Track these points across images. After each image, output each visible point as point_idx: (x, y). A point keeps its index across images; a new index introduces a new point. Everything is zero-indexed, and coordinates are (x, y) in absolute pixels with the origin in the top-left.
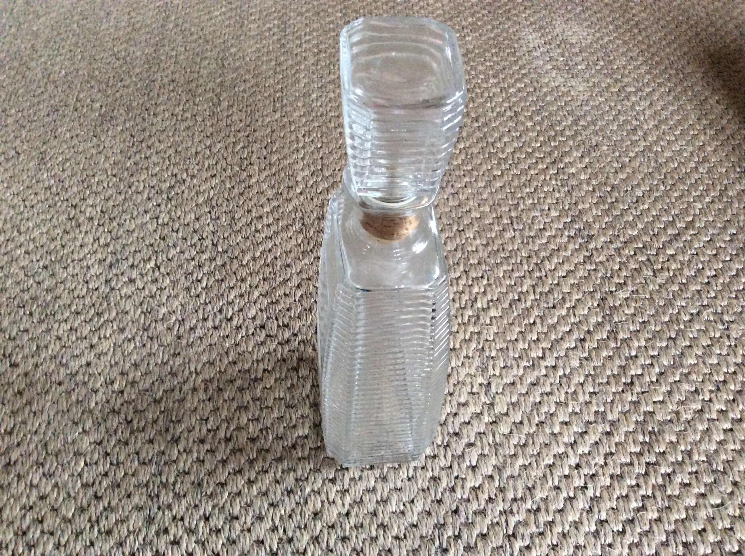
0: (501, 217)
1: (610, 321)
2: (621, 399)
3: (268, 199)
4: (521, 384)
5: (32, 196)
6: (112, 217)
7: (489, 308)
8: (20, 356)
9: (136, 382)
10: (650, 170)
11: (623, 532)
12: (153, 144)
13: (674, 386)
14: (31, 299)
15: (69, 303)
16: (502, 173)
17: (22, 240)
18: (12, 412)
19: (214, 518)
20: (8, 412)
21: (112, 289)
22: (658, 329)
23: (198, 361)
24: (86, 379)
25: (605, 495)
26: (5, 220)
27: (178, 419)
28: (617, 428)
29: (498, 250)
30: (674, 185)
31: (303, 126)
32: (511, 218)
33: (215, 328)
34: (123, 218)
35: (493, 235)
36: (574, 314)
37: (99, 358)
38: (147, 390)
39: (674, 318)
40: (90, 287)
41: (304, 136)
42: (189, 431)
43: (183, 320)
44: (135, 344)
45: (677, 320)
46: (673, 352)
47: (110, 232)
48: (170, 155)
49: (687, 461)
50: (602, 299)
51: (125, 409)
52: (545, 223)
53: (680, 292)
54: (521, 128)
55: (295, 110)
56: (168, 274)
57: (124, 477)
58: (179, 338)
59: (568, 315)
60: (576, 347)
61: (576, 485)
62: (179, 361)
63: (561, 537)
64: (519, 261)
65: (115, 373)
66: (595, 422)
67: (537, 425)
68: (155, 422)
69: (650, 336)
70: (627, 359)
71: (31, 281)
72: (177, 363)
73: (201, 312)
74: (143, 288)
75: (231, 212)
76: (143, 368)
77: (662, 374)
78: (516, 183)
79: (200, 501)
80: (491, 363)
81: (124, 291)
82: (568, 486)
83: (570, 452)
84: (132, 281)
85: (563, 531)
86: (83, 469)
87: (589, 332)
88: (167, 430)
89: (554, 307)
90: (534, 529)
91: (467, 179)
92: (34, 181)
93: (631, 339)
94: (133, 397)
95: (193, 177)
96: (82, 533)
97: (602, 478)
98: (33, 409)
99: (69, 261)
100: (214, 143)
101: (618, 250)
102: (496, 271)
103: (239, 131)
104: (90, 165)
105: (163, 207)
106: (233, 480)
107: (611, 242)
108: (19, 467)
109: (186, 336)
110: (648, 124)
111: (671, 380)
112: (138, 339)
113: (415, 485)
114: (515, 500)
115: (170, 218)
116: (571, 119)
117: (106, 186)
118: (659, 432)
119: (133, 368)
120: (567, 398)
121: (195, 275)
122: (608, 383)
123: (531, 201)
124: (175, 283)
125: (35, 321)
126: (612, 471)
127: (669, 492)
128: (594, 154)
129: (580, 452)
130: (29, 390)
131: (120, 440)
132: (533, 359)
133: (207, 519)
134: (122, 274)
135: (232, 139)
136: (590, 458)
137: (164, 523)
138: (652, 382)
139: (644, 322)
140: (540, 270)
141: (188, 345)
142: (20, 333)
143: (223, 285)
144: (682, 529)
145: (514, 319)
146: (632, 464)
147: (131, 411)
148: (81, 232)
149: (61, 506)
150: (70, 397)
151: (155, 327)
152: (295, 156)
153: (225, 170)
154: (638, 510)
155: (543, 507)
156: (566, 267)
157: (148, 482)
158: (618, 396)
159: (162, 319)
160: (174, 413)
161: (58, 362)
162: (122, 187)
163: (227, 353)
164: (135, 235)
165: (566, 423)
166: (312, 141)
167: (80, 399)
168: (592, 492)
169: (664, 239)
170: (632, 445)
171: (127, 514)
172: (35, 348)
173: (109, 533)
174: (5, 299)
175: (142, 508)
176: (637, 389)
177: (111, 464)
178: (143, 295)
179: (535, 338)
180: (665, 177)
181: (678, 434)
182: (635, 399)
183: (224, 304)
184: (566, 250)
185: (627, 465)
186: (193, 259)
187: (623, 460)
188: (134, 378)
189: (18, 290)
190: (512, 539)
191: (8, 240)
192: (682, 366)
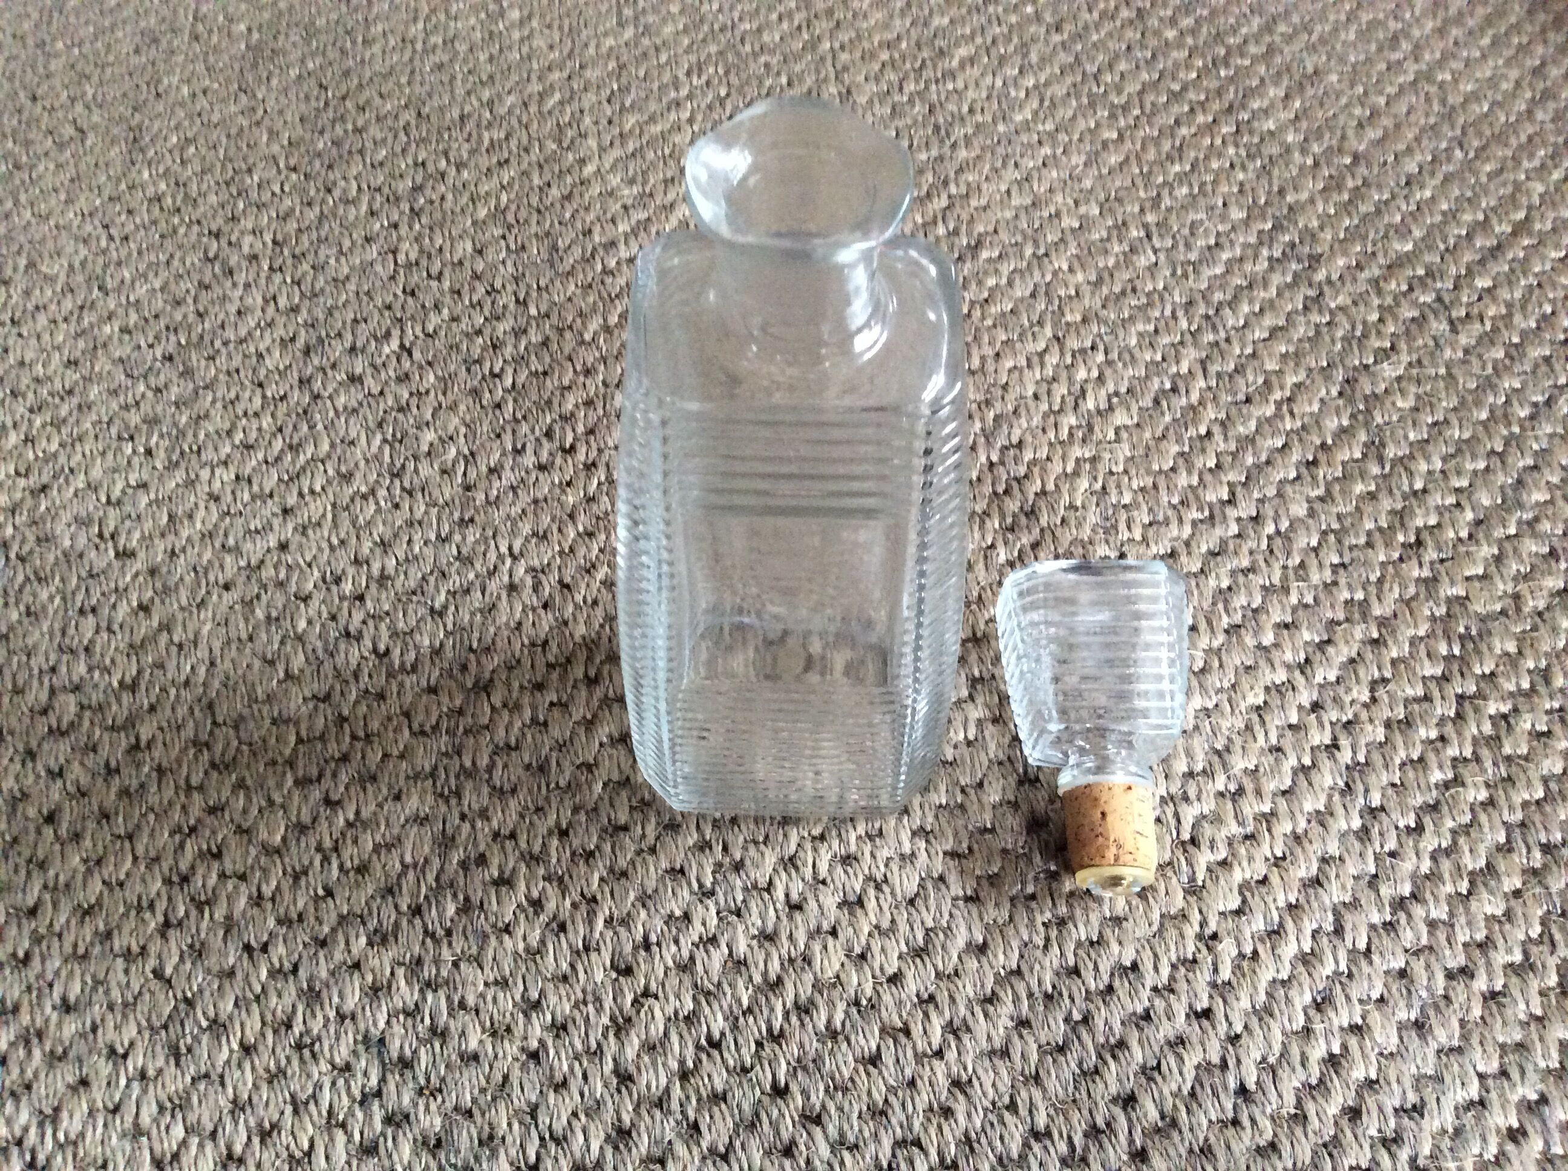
0: (1124, 224)
1: (1367, 424)
2: (1397, 574)
3: (625, 207)
4: (1189, 553)
5: (123, 217)
6: (297, 251)
7: (1111, 408)
8: (137, 535)
9: (388, 578)
10: (1432, 120)
11: (1419, 829)
12: (368, 102)
13: (1508, 546)
14: (144, 421)
15: (227, 425)
16: (1121, 137)
17: (112, 306)
18: (131, 646)
19: (581, 831)
20: (122, 646)
21: (316, 397)
22: (1466, 435)
23: (513, 533)
24: (282, 575)
25: (1376, 758)
26: (71, 266)
27: (484, 645)
28: (1394, 631)
29: (1123, 293)
30: (1484, 148)
31: (686, 52)
32: (1146, 226)
33: (542, 468)
34: (323, 251)
35: (1111, 262)
36: (1292, 413)
37: (304, 533)
38: (414, 593)
39: (1499, 413)
40: (269, 394)
41: (688, 74)
42: (510, 668)
43: (472, 454)
44: (377, 503)
45: (1506, 416)
46: (1501, 479)
47: (299, 284)
48: (408, 123)
49: (1541, 689)
50: (1348, 381)
51: (372, 630)
52: (1218, 234)
53: (1507, 362)
54: (1153, 42)
55: (664, 21)
56: (429, 364)
57: (382, 761)
58: (468, 488)
59: (1278, 415)
60: (1298, 478)
61: (1316, 742)
62: (472, 535)
63: (1291, 842)
64: (1168, 312)
65: (343, 561)
66: (1347, 620)
67: (1227, 631)
68: (437, 652)
69: (1451, 450)
70: (1405, 498)
71: (142, 388)
72: (471, 539)
73: (508, 439)
74: (382, 393)
75: (548, 234)
76: (400, 551)
77: (1478, 523)
78: (1151, 155)
79: (547, 799)
80: (1123, 516)
81: (341, 401)
82: (1298, 747)
83: (1299, 680)
84: (355, 379)
85: (1294, 832)
86: (295, 750)
87: (1323, 445)
88: (464, 668)
89: (1248, 400)
90: (1234, 829)
91: (1046, 150)
92: (123, 186)
93: (1412, 457)
94: (386, 607)
95: (460, 166)
96: (305, 873)
97: (1369, 728)
98: (176, 639)
99: (218, 344)
100: (499, 96)
101: (1375, 282)
102: (1121, 335)
103: (550, 69)
104: (239, 148)
105: (404, 230)
106: (610, 757)
107: (1359, 267)
108: (157, 752)
109: (483, 485)
110: (1421, 27)
111: (1499, 533)
112: (382, 493)
113: (983, 755)
114: (1190, 774)
115: (421, 251)
116: (1256, 22)
117: (277, 190)
118: (1480, 635)
119: (378, 551)
120: (1285, 578)
121: (488, 365)
122: (1369, 545)
123: (1185, 190)
124: (445, 383)
125: (159, 466)
126: (1387, 713)
127: (1507, 750)
128: (1310, 92)
129: (1319, 679)
130: (163, 602)
131: (367, 691)
132: (1211, 506)
133: (564, 834)
134: (334, 366)
135: (535, 87)
136: (1341, 690)
137: (475, 844)
138: (1460, 540)
139: (1435, 424)
140: (1214, 328)
141: (488, 502)
142: (130, 491)
143: (548, 382)
144: (1537, 818)
145: (1167, 429)
146: (1427, 698)
147: (385, 634)
148: (234, 285)
149: (255, 823)
150: (253, 612)
151: (416, 471)
152: (673, 116)
153: (527, 150)
154: (1447, 785)
155: (1249, 787)
156: (1268, 321)
157: (435, 768)
158: (1390, 568)
159: (429, 454)
160: (476, 635)
161: (218, 545)
162: (312, 193)
163: (571, 516)
164: (352, 287)
165: (1286, 626)
166: (708, 83)
167: (274, 614)
168: (1350, 754)
169: (1468, 257)
170: (1427, 662)
171: (396, 831)
172: (165, 519)
173: (362, 869)
174: (89, 425)
175: (427, 818)
176: (1431, 554)
177: (354, 737)
178: (382, 406)
179: (1211, 463)
180: (1464, 133)
181: (1520, 639)
182: (1426, 573)
183: (554, 421)
184: (1266, 285)
185: (1417, 700)
186: (479, 332)
187: (1410, 692)
188: (383, 569)
189: (115, 406)
190: (1190, 848)
191: (82, 308)
192: (1520, 506)
